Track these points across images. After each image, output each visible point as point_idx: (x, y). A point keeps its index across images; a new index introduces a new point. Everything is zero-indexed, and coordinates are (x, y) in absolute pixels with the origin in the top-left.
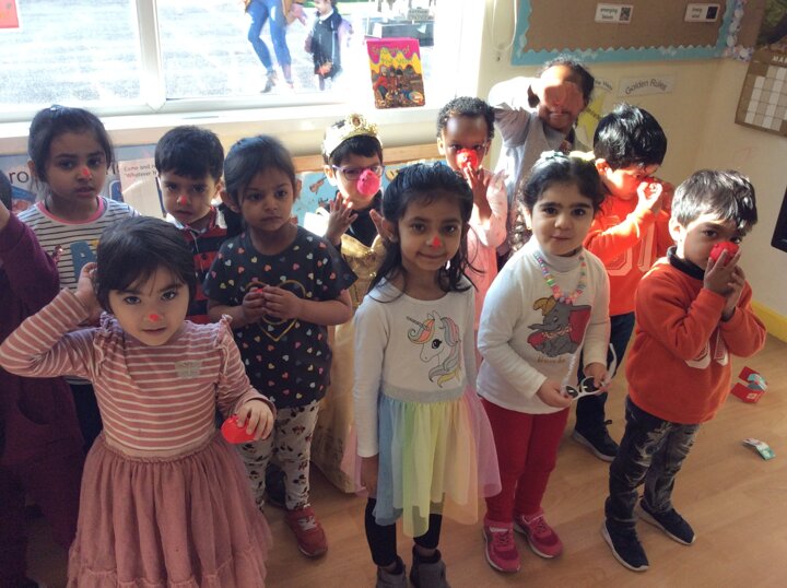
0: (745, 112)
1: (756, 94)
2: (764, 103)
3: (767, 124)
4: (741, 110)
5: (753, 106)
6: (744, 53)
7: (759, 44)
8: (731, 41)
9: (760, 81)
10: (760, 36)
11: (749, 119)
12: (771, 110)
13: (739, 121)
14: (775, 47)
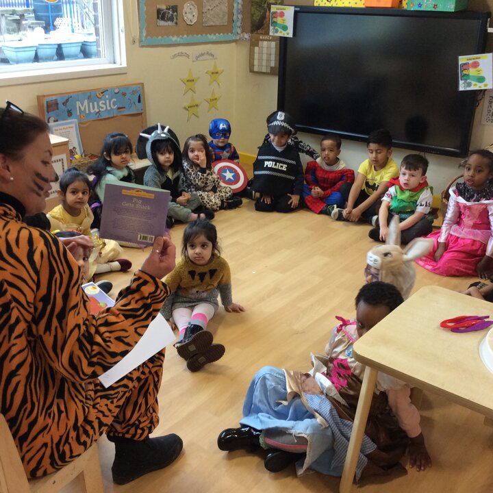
0: (253, 65)
1: (256, 56)
2: (260, 60)
3: (264, 70)
4: (251, 65)
5: (256, 62)
6: (246, 36)
7: (252, 32)
8: (239, 31)
9: (256, 49)
10: (252, 27)
11: (256, 69)
12: (264, 63)
13: (252, 71)
14: (260, 31)
